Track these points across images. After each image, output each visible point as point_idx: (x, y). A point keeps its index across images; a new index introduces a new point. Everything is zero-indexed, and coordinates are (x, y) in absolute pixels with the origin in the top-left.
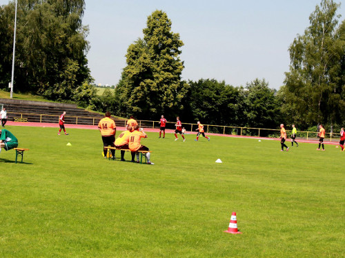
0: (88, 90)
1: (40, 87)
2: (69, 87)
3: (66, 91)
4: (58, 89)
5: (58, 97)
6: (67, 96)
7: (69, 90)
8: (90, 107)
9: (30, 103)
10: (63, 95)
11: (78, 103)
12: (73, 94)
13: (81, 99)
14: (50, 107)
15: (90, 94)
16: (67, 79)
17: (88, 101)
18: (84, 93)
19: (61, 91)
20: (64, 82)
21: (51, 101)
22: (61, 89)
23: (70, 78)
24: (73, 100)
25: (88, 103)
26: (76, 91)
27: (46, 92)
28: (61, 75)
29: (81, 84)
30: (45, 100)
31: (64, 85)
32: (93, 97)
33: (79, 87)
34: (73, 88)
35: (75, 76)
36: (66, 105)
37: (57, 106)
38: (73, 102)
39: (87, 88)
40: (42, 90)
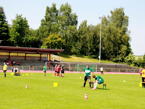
0: (131, 58)
1: (111, 57)
2: (123, 57)
3: (122, 58)
4: (118, 58)
5: (119, 61)
6: (123, 61)
8: (132, 65)
10: (120, 60)
11: (127, 63)
12: (125, 60)
13: (128, 62)
15: (132, 59)
16: (122, 54)
17: (131, 62)
18: (129, 59)
19: (120, 59)
20: (121, 55)
21: (116, 63)
22: (120, 58)
23: (123, 53)
24: (125, 62)
25: (131, 63)
27: (114, 59)
28: (119, 52)
29: (128, 55)
30: (113, 63)
32: (134, 60)
33: (127, 57)
34: (125, 57)
35: (125, 52)
36: (122, 65)
37: (118, 65)
38: (125, 63)
39: (131, 57)
40: (112, 59)
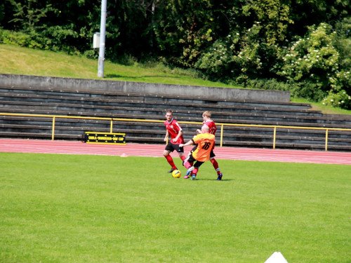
0: (326, 50)
1: (186, 45)
2: (271, 43)
3: (260, 52)
4: (238, 47)
5: (238, 73)
6: (267, 69)
7: (272, 51)
8: (331, 97)
9: (152, 90)
10: (251, 65)
11: (296, 87)
12: (281, 61)
13: (306, 76)
14: (207, 101)
15: (331, 62)
16: (266, 20)
17: (325, 80)
18: (313, 58)
19: (247, 54)
20: (255, 29)
21: (218, 84)
22: (246, 49)
23: (272, 14)
24: (282, 79)
25: (327, 88)
26: (291, 53)
27: (205, 58)
28: (245, 8)
29: (304, 33)
30: (198, 82)
31: (254, 38)
32: (341, 68)
33: (300, 41)
34: (281, 44)
35: (287, 9)
36: (256, 96)
37: (230, 97)
38: (282, 85)
39: (323, 44)
40: (194, 53)
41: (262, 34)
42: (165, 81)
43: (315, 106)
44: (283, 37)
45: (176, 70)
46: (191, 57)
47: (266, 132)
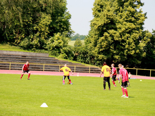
0: (59, 41)
1: (16, 39)
2: (43, 38)
3: (39, 41)
4: (32, 40)
5: (33, 48)
6: (41, 46)
7: (43, 41)
8: (61, 55)
9: (5, 53)
10: (36, 45)
11: (50, 52)
12: (46, 44)
13: (53, 49)
14: (23, 56)
15: (61, 44)
16: (41, 32)
17: (59, 50)
18: (55, 43)
19: (35, 42)
20: (38, 34)
21: (26, 51)
22: (35, 40)
23: (43, 30)
24: (46, 50)
25: (60, 52)
26: (49, 41)
27: (22, 42)
28: (35, 28)
29: (53, 35)
30: (20, 50)
31: (37, 37)
32: (64, 46)
33: (52, 38)
34: (46, 39)
35: (47, 28)
36: (38, 55)
37: (30, 55)
38: (46, 51)
39: (59, 39)
40: (19, 41)
41: (40, 36)
42: (9, 50)
43: (56, 58)
44: (46, 37)
45: (13, 46)
46: (18, 42)
47: (41, 66)
